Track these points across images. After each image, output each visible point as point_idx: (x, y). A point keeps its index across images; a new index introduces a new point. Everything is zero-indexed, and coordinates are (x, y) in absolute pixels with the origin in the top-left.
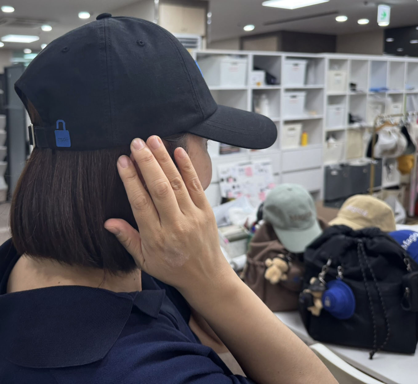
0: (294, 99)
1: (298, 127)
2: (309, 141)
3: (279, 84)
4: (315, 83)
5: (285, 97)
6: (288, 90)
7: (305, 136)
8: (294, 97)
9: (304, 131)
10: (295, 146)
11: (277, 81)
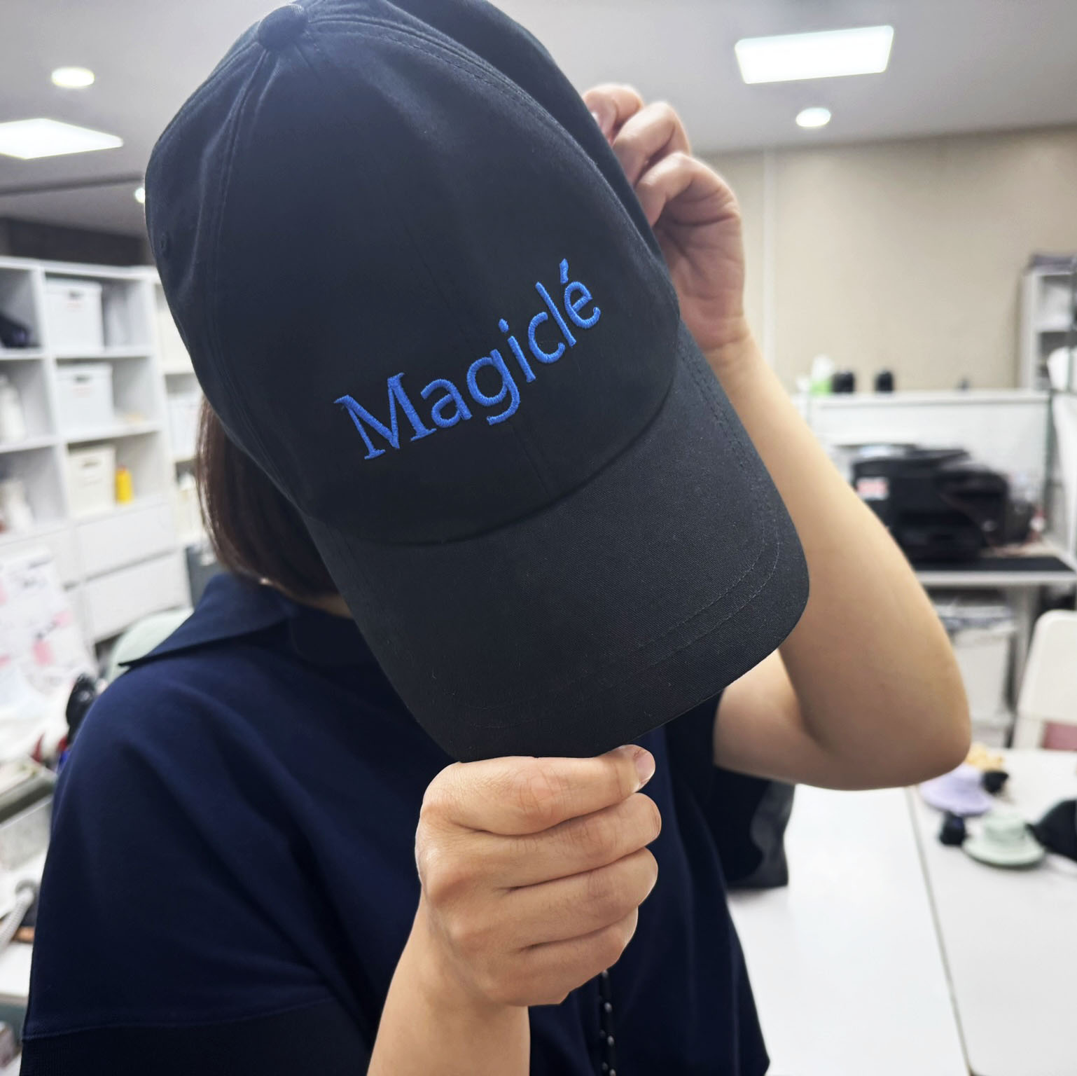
0: (81, 386)
1: (104, 457)
2: (136, 491)
3: (35, 345)
4: (128, 341)
5: (58, 381)
6: (62, 362)
7: (125, 478)
8: (80, 379)
9: (120, 466)
10: (103, 505)
11: (32, 338)
